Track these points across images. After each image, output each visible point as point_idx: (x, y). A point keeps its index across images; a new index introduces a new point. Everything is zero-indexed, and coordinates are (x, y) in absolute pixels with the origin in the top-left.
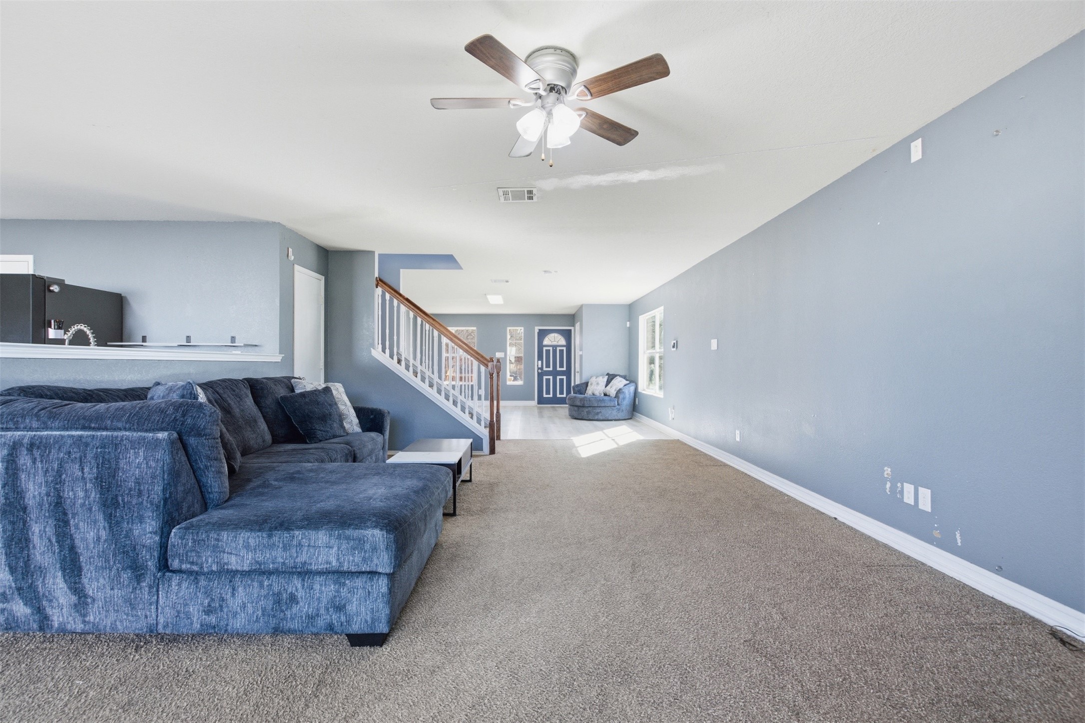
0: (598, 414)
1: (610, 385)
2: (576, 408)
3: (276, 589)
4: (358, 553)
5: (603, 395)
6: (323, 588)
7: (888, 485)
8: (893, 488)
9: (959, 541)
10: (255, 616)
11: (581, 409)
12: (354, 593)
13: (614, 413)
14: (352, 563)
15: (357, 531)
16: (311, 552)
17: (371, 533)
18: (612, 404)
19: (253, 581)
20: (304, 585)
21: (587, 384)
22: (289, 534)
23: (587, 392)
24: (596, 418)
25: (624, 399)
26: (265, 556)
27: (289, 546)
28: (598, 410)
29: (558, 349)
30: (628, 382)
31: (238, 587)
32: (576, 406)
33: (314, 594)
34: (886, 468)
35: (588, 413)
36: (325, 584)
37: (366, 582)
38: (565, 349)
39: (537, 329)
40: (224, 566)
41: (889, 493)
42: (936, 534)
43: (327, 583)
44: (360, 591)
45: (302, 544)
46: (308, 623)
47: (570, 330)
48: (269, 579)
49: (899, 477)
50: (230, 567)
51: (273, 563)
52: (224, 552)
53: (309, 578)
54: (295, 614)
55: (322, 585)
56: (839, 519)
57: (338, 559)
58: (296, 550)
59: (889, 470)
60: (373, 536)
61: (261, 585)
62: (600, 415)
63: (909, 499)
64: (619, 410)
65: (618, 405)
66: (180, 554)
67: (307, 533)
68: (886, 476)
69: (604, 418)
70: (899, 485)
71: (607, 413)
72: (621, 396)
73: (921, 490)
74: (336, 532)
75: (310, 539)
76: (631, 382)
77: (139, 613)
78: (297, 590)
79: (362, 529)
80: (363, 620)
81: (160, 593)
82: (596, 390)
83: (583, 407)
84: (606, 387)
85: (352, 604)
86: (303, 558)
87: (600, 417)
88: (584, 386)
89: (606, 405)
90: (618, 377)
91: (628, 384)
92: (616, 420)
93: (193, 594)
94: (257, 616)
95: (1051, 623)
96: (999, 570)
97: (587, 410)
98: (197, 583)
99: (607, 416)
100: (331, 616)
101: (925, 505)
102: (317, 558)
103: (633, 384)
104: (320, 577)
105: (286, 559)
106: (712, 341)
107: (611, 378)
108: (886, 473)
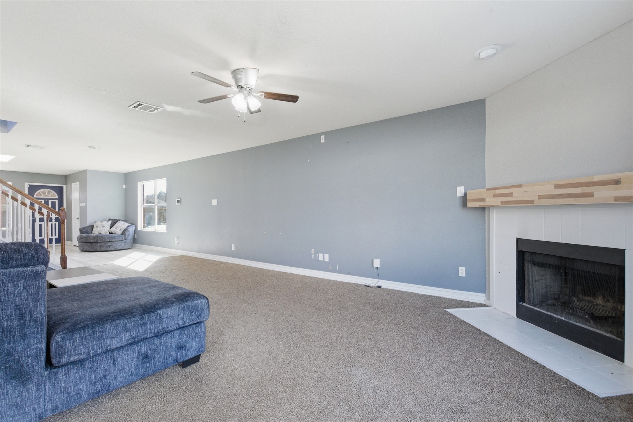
0: (109, 246)
1: (115, 226)
2: (89, 244)
3: (143, 350)
4: (194, 313)
5: (108, 234)
6: (173, 340)
7: (313, 255)
8: (315, 256)
9: (338, 268)
10: (130, 372)
11: (94, 244)
12: (190, 337)
13: (122, 245)
14: (191, 320)
15: (192, 302)
16: (167, 321)
17: (200, 301)
18: (121, 239)
19: (127, 351)
20: (161, 342)
21: (92, 227)
22: (155, 314)
23: (93, 232)
24: (108, 249)
25: (129, 235)
26: (139, 332)
27: (154, 321)
28: (109, 244)
29: (50, 201)
30: (130, 224)
31: (117, 358)
32: (90, 243)
33: (167, 345)
34: (312, 250)
35: (101, 247)
36: (174, 337)
37: (195, 329)
38: (57, 201)
39: (27, 185)
40: (107, 348)
41: (313, 258)
42: (330, 268)
43: (175, 336)
44: (193, 334)
45: (163, 317)
46: (164, 363)
47: (62, 188)
48: (138, 346)
49: (317, 252)
50: (112, 347)
51: (144, 335)
52: (107, 338)
53: (164, 337)
54: (157, 361)
55: (172, 338)
56: (292, 273)
57: (183, 320)
58: (159, 322)
59: (314, 250)
60: (201, 302)
61: (134, 351)
62: (112, 247)
63: (321, 259)
64: (125, 242)
65: (125, 239)
66: (68, 351)
67: (165, 311)
68: (312, 252)
69: (114, 249)
70: (317, 255)
71: (117, 245)
72: (127, 234)
73: (325, 255)
74: (182, 305)
75: (167, 313)
76: (132, 224)
77: (27, 410)
78: (157, 347)
79: (195, 301)
80: (194, 350)
81: (47, 387)
82: (102, 230)
83: (97, 242)
84: (110, 228)
85: (189, 343)
86: (164, 325)
87: (111, 248)
88: (90, 228)
89: (116, 240)
90: (120, 221)
91: (130, 225)
92: (122, 250)
93: (82, 376)
94: (131, 372)
95: (364, 284)
96: (349, 274)
97: (100, 245)
98: (84, 367)
99: (117, 247)
100: (177, 354)
101: (327, 259)
102: (172, 323)
103: (134, 225)
104: (170, 334)
105: (152, 329)
106: (213, 200)
107: (114, 222)
108: (312, 251)
